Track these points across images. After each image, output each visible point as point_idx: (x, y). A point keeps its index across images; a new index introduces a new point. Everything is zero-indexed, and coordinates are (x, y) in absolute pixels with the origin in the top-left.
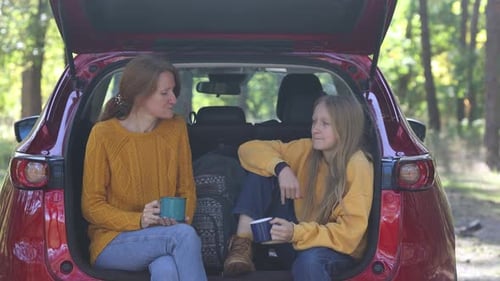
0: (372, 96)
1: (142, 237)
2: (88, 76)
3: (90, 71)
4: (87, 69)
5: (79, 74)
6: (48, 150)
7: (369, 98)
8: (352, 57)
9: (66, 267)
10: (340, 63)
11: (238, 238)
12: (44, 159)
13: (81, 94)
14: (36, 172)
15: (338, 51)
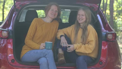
0: (98, 16)
1: (36, 52)
2: (19, 8)
3: (20, 6)
4: (19, 6)
5: (17, 7)
6: (8, 28)
7: (97, 16)
8: (93, 4)
9: (13, 61)
10: (89, 6)
11: (60, 54)
12: (7, 30)
13: (17, 13)
14: (5, 34)
15: (89, 3)
